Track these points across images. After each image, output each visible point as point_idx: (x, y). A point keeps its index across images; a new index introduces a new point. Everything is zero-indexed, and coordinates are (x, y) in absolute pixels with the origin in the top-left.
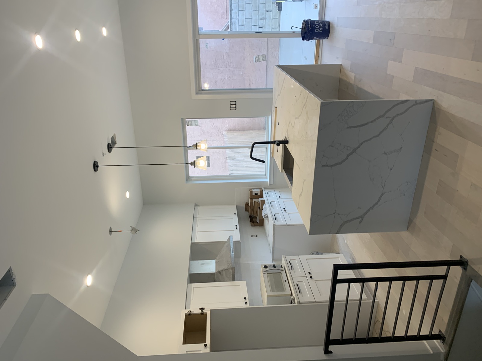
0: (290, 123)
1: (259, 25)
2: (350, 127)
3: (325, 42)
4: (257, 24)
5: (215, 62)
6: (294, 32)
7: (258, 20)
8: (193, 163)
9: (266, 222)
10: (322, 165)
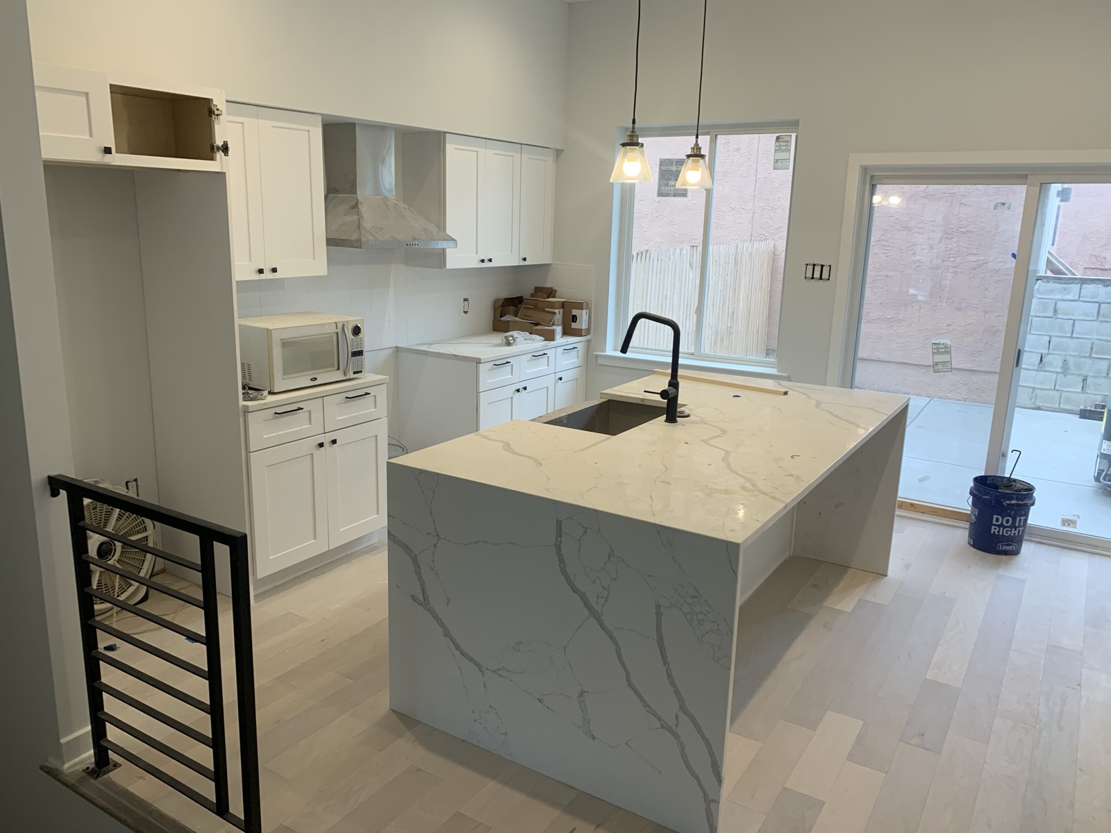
0: (724, 432)
1: (1050, 356)
2: (659, 614)
3: (961, 535)
4: (1054, 350)
5: (963, 230)
6: (1004, 455)
7: (1065, 353)
8: (635, 141)
9: (499, 338)
10: (561, 522)
